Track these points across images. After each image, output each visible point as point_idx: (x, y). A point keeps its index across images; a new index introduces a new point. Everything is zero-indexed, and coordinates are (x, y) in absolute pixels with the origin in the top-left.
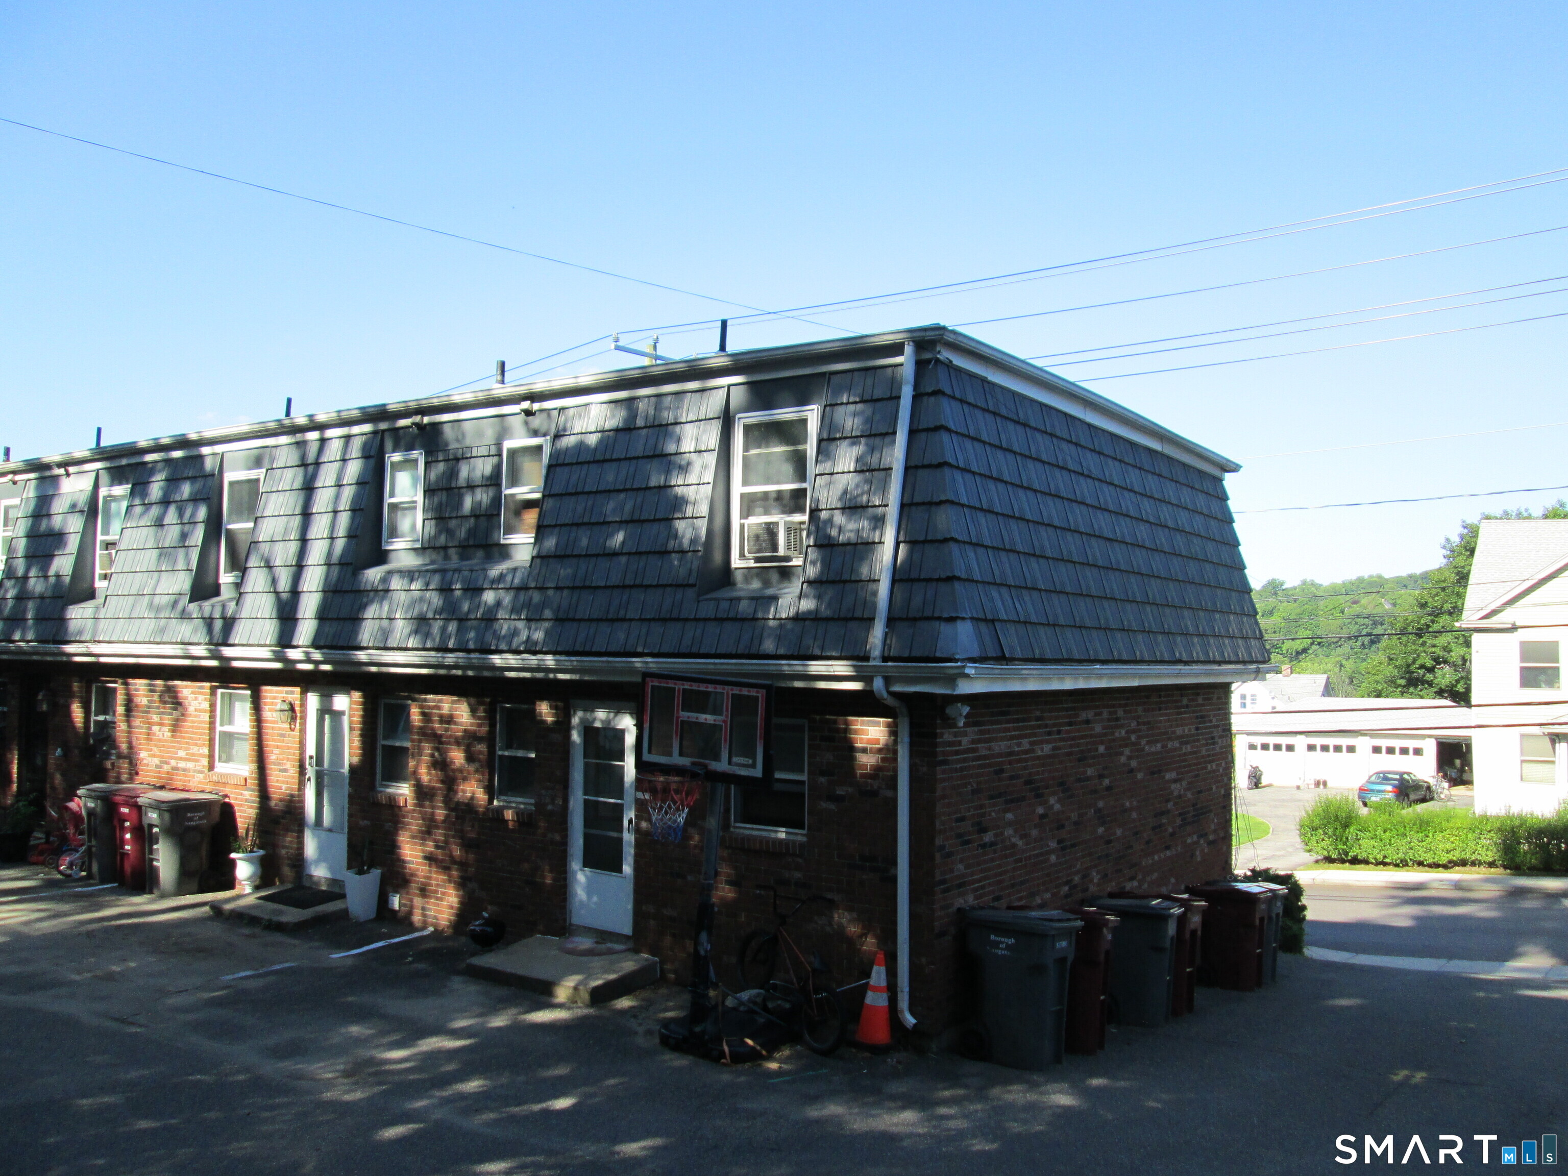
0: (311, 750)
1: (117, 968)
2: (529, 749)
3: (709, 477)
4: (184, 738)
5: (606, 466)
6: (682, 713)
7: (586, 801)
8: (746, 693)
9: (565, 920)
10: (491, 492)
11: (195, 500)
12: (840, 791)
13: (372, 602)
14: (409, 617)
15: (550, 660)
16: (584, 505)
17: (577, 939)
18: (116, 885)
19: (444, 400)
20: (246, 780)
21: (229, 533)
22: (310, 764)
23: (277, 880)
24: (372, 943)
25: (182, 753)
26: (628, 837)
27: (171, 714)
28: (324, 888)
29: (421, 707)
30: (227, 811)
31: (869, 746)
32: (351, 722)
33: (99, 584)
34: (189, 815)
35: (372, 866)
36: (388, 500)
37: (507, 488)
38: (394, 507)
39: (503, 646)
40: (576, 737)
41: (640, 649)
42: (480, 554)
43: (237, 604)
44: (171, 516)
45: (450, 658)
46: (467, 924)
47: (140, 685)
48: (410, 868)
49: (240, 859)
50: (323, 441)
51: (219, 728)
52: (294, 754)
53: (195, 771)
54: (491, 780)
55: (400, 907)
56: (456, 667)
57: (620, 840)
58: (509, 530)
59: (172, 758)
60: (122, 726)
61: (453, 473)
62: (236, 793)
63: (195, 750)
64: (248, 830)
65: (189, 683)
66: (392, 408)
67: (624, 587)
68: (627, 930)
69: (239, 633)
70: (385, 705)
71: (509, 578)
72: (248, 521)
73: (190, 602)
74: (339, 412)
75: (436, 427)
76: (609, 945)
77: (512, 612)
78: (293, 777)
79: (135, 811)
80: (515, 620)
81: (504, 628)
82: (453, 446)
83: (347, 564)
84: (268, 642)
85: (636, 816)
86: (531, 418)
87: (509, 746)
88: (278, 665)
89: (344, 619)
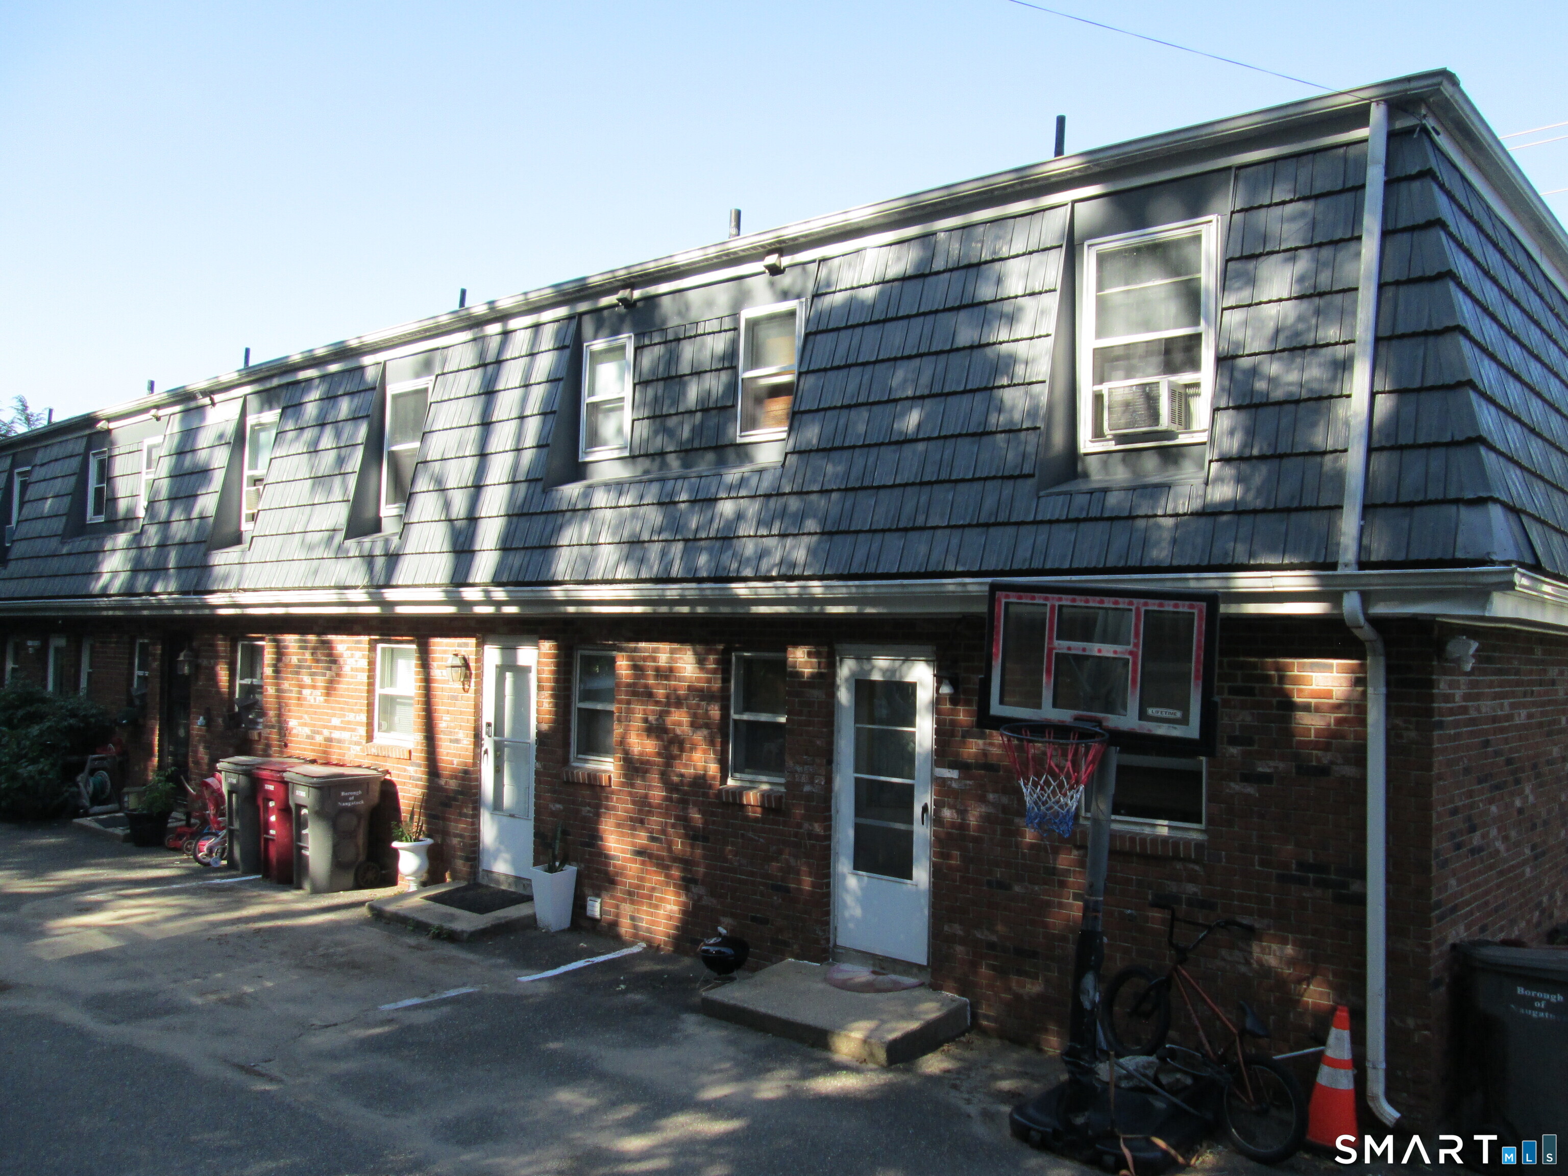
0: (488, 716)
1: (249, 989)
2: (775, 711)
3: (1049, 324)
4: (339, 703)
5: (889, 326)
6: (1056, 643)
7: (857, 779)
8: (1171, 609)
9: (828, 940)
10: (724, 376)
11: (354, 418)
12: (1262, 768)
13: (569, 522)
14: (617, 540)
15: (817, 588)
16: (858, 380)
17: (846, 967)
18: (260, 876)
19: (664, 264)
20: (410, 752)
21: (393, 456)
22: (487, 733)
23: (447, 875)
24: (570, 962)
25: (336, 721)
26: (922, 832)
27: (325, 675)
28: (503, 887)
29: (631, 659)
30: (388, 790)
31: (1313, 701)
32: (539, 680)
33: (246, 526)
34: (343, 794)
35: (565, 861)
36: (587, 400)
37: (746, 370)
38: (594, 406)
39: (748, 572)
40: (844, 696)
41: (950, 567)
42: (710, 456)
43: (400, 538)
44: (327, 440)
45: (673, 591)
46: (697, 942)
47: (291, 640)
48: (615, 866)
49: (404, 849)
50: (506, 334)
51: (378, 691)
52: (468, 721)
53: (351, 742)
54: (724, 752)
55: (601, 915)
56: (682, 601)
57: (909, 836)
58: (751, 423)
59: (325, 727)
60: (270, 690)
61: (673, 358)
62: (398, 769)
63: (351, 717)
64: (412, 814)
65: (345, 637)
66: (595, 280)
67: (922, 484)
68: (920, 957)
69: (405, 572)
70: (582, 657)
71: (754, 481)
72: (413, 440)
73: (347, 537)
74: (525, 294)
75: (651, 301)
76: (894, 977)
77: (759, 523)
78: (467, 750)
79: (282, 789)
80: (762, 536)
81: (749, 548)
82: (674, 321)
83: (537, 480)
84: (437, 582)
85: (936, 803)
86: (778, 277)
87: (747, 709)
88: (451, 610)
89: (533, 548)
